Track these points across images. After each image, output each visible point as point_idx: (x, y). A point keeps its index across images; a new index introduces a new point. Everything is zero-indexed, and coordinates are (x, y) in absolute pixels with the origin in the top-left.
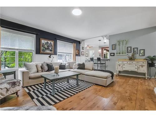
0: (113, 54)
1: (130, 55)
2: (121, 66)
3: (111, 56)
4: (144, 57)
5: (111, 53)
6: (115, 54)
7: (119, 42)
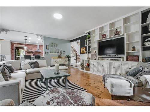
0: (47, 53)
1: (59, 54)
2: (56, 62)
3: (45, 54)
4: (65, 56)
5: (45, 52)
6: (49, 53)
7: (52, 44)
